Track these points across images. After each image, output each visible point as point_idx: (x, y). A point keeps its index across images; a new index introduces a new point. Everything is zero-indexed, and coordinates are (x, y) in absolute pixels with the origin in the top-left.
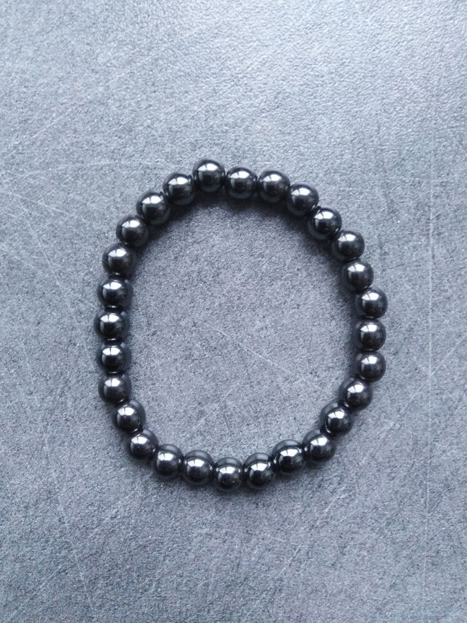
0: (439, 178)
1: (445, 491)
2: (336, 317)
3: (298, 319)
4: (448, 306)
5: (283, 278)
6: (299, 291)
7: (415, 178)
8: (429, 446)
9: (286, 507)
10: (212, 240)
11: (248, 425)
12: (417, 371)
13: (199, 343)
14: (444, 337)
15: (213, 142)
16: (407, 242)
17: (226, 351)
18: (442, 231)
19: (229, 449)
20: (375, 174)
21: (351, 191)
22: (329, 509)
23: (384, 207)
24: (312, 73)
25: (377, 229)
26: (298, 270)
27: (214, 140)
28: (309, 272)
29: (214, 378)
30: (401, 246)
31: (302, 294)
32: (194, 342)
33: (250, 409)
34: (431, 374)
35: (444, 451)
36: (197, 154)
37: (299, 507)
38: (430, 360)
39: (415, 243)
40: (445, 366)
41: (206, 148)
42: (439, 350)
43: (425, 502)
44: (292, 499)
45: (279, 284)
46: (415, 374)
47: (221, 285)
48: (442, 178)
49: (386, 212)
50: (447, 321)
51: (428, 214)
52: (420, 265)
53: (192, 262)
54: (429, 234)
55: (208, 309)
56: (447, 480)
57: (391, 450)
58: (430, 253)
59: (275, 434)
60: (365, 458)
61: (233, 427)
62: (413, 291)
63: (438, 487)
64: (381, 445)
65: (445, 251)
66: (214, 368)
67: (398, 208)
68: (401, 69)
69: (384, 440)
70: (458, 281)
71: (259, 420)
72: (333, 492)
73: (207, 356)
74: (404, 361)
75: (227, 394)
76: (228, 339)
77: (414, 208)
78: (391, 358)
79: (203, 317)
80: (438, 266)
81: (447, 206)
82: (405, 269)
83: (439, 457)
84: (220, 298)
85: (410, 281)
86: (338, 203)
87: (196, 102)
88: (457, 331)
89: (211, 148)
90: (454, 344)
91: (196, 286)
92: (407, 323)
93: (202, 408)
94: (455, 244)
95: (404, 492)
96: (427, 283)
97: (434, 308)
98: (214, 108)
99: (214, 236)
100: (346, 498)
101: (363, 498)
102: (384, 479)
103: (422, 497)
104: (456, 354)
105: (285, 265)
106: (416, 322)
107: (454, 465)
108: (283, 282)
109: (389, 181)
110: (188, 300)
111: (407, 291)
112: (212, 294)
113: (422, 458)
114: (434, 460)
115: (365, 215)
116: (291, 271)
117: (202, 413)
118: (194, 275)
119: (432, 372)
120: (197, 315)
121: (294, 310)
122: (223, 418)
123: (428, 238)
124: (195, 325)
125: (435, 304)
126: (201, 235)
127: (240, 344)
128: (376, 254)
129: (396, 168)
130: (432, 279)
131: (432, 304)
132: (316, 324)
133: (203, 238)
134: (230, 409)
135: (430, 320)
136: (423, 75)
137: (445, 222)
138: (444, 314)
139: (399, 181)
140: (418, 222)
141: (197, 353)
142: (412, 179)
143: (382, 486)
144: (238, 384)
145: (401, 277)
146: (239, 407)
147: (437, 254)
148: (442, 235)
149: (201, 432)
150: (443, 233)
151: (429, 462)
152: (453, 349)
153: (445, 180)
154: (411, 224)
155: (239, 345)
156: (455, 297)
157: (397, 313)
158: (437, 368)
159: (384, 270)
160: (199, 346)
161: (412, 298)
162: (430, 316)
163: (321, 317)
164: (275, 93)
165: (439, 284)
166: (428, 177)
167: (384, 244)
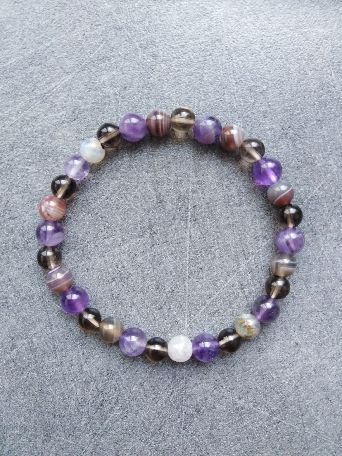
0: (197, 178)
1: (196, 414)
2: (116, 279)
3: (87, 280)
4: (200, 275)
5: (76, 248)
6: (88, 258)
7: (177, 177)
8: (184, 379)
9: (76, 418)
10: (23, 217)
11: (48, 356)
12: (176, 323)
13: (13, 294)
14: (197, 298)
15: (26, 144)
16: (171, 225)
17: (32, 301)
18: (198, 218)
19: (34, 374)
20: (148, 173)
21: (129, 185)
22: (109, 422)
23: (154, 198)
24: (101, 94)
25: (148, 214)
26: (88, 242)
27: (27, 143)
28: (96, 244)
29: (24, 320)
30: (166, 228)
31: (90, 261)
32: (9, 293)
33: (50, 345)
34: (187, 326)
35: (196, 384)
36: (14, 153)
37: (85, 419)
38: (186, 315)
39: (177, 226)
40: (197, 320)
41: (20, 148)
42: (193, 307)
43: (181, 422)
44: (80, 413)
45: (74, 252)
46: (175, 325)
47: (29, 251)
48: (199, 178)
49: (155, 202)
50: (200, 286)
51: (187, 205)
52: (180, 243)
53: (9, 233)
54: (187, 220)
55: (20, 269)
56: (198, 406)
57: (156, 381)
58: (188, 234)
59: (68, 364)
60: (135, 386)
61: (37, 357)
62: (174, 262)
63: (191, 411)
64: (148, 377)
65: (199, 233)
66: (24, 313)
67: (164, 199)
68: (169, 93)
69: (151, 373)
70: (209, 256)
71: (57, 353)
72: (112, 409)
73: (18, 304)
74: (166, 315)
75: (33, 333)
76: (34, 292)
77: (177, 200)
78: (157, 312)
79: (16, 275)
80: (194, 244)
81: (202, 199)
82: (169, 245)
83: (192, 388)
84: (29, 261)
85: (172, 254)
86: (119, 194)
87: (13, 114)
88: (208, 294)
89: (24, 148)
90: (205, 303)
91: (11, 251)
92: (169, 286)
93: (14, 343)
94: (208, 228)
95: (165, 413)
96: (185, 256)
97: (190, 276)
98: (27, 119)
99: (25, 214)
100: (121, 415)
101: (134, 415)
102: (150, 402)
103: (179, 418)
104: (206, 312)
105: (78, 238)
106: (176, 285)
107: (203, 395)
108: (76, 251)
109: (158, 179)
110: (5, 261)
111: (170, 262)
112: (23, 258)
113: (179, 388)
114: (188, 390)
115: (139, 204)
116: (82, 243)
117: (14, 346)
118: (10, 243)
119: (188, 324)
120: (12, 273)
121: (84, 273)
122: (30, 351)
123: (186, 223)
124: (10, 280)
125: (191, 273)
126: (16, 213)
127: (44, 296)
128: (147, 233)
129: (164, 169)
130: (189, 253)
131: (189, 272)
132: (100, 283)
133: (17, 215)
134: (35, 344)
135: (187, 285)
136: (186, 98)
137: (200, 211)
138: (198, 280)
139: (165, 179)
140: (179, 210)
141: (11, 301)
142: (176, 178)
143: (148, 407)
144: (41, 326)
145: (166, 251)
146: (42, 343)
147: (193, 235)
148: (197, 221)
149: (13, 360)
150: (198, 219)
151: (184, 391)
152: (204, 308)
153: (201, 179)
154: (174, 212)
155: (42, 297)
156: (206, 268)
157: (162, 278)
158: (192, 321)
159: (153, 246)
160: (13, 296)
161: (173, 267)
162: (187, 281)
163: (104, 278)
164: (73, 109)
165: (195, 258)
166: (188, 177)
167: (153, 226)
